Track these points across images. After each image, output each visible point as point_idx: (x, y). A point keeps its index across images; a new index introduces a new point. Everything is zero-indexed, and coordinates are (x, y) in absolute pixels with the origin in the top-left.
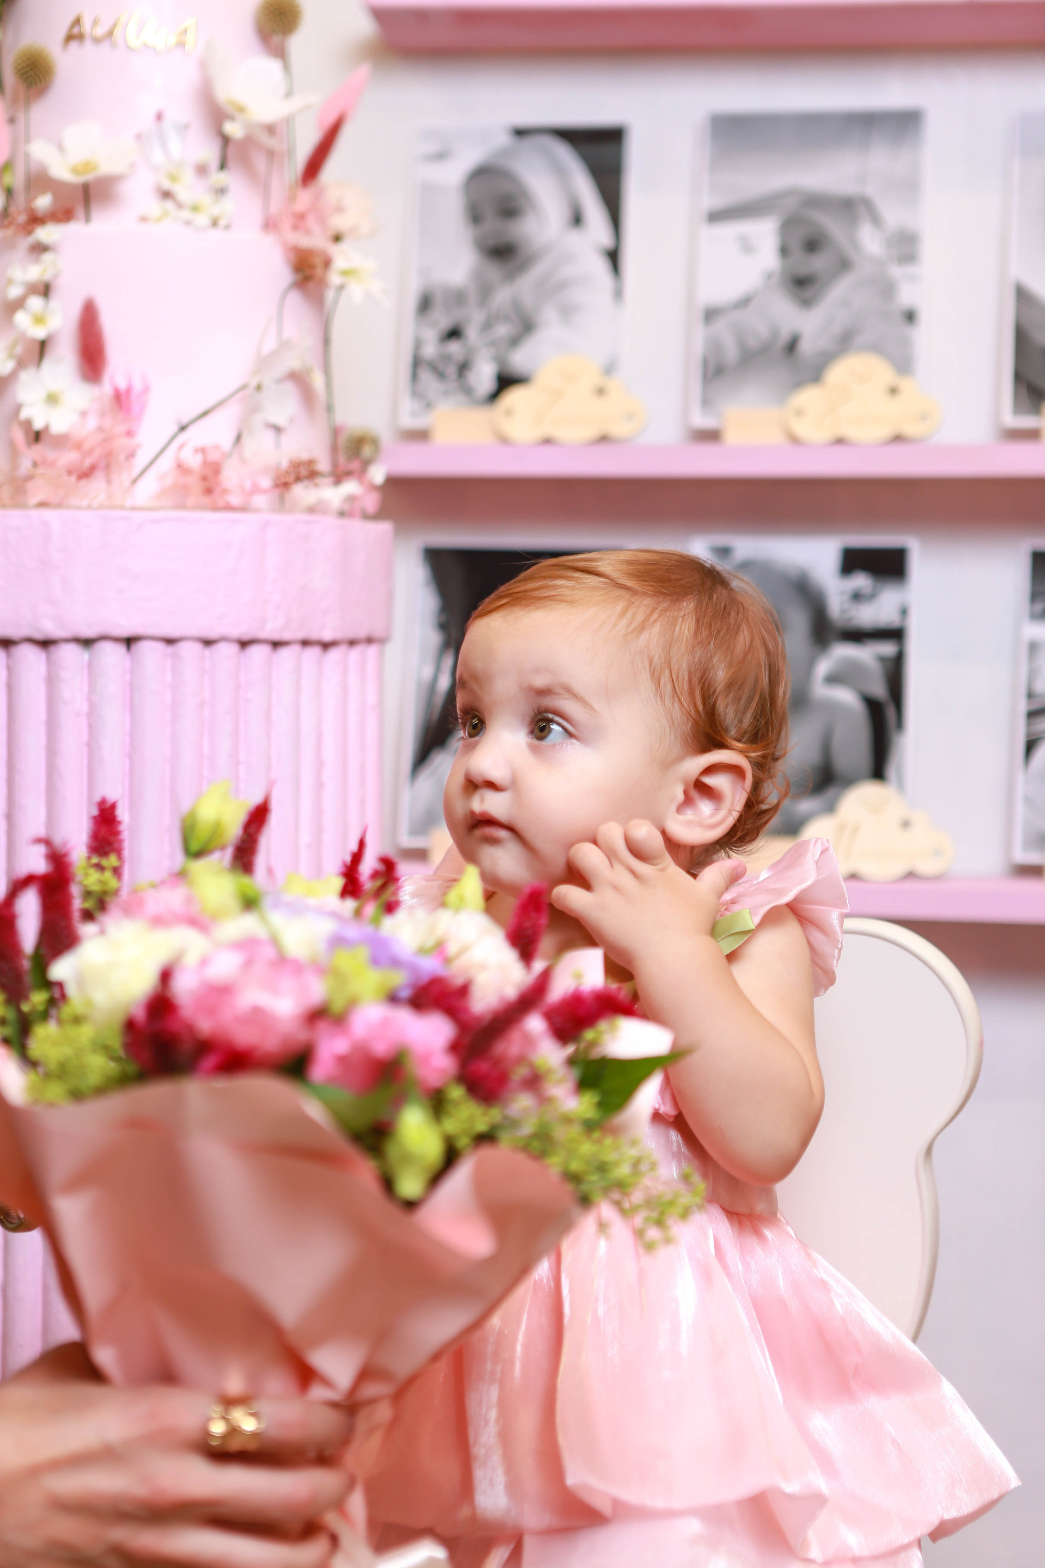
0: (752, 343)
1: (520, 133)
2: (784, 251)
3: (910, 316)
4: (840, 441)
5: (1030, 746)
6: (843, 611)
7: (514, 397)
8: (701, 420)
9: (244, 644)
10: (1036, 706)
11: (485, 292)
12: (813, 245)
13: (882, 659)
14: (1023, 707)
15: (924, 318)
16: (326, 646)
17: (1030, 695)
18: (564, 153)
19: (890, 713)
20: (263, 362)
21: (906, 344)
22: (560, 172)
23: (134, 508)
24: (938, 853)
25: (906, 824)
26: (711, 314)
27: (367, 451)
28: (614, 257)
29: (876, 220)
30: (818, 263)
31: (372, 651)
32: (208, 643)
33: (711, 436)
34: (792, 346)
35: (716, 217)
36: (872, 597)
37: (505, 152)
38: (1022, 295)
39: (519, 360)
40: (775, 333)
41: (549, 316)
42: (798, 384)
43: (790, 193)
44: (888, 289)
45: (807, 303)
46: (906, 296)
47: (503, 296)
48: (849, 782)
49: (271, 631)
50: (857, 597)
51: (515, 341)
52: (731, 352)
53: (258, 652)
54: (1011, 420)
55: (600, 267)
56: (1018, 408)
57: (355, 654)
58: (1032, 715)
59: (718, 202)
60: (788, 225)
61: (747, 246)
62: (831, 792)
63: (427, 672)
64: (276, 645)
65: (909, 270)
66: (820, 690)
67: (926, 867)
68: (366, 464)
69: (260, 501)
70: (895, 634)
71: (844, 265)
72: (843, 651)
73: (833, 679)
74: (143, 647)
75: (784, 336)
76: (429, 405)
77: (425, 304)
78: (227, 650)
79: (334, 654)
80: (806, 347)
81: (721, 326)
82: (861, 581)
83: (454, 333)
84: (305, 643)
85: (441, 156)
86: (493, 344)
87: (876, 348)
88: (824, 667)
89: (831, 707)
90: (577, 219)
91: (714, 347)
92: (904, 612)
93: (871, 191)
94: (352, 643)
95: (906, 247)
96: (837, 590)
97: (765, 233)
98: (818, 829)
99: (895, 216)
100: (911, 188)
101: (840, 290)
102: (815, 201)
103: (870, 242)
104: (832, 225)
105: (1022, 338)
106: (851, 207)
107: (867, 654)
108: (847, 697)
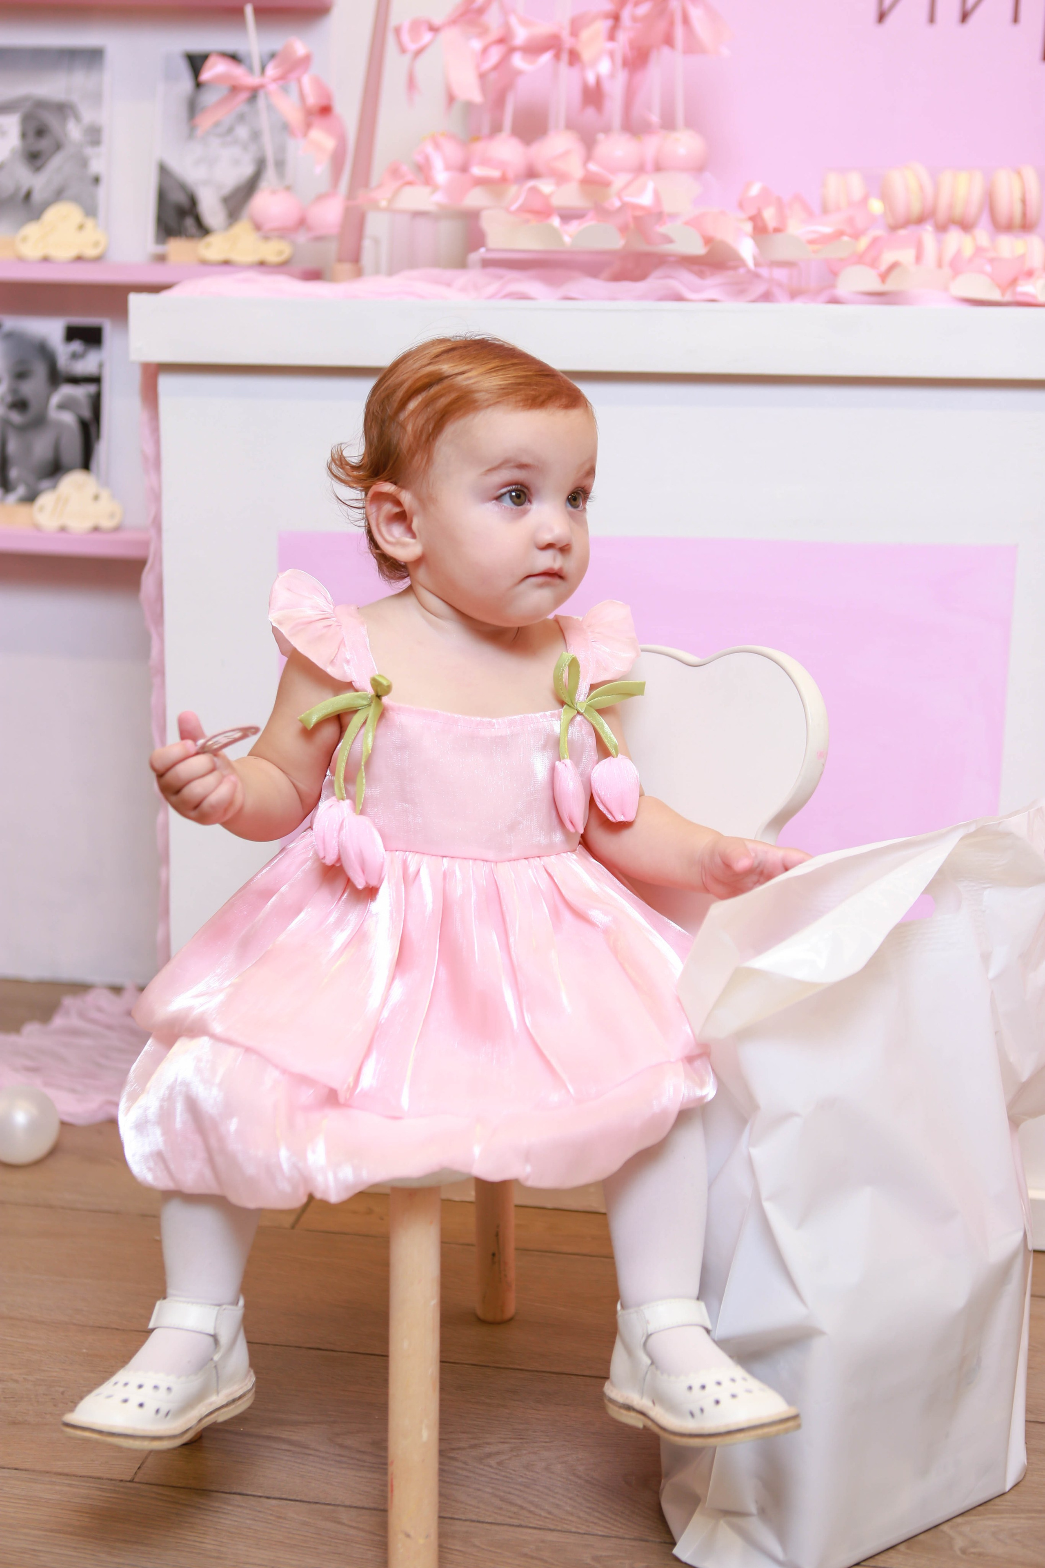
0: (5, 195)
2: (24, 135)
3: (97, 180)
4: (46, 259)
12: (41, 132)
13: (88, 394)
19: (93, 428)
21: (93, 197)
24: (112, 515)
25: (96, 498)
29: (78, 118)
30: (44, 144)
34: (28, 196)
36: (83, 356)
38: (164, 171)
40: (17, 189)
43: (28, 98)
44: (84, 162)
45: (38, 169)
50: (75, 356)
60: (26, 119)
62: (57, 475)
65: (96, 150)
66: (54, 414)
67: (105, 525)
70: (96, 380)
71: (58, 146)
72: (67, 391)
73: (61, 407)
75: (23, 191)
80: (37, 197)
82: (76, 346)
87: (77, 200)
88: (55, 399)
89: (60, 425)
92: (101, 366)
93: (75, 98)
95: (94, 135)
96: (63, 351)
97: (12, 124)
98: (46, 500)
99: (88, 115)
100: (97, 98)
101: (56, 162)
102: (41, 104)
103: (74, 132)
104: (51, 120)
105: (162, 197)
106: (63, 109)
107: (80, 392)
108: (68, 418)
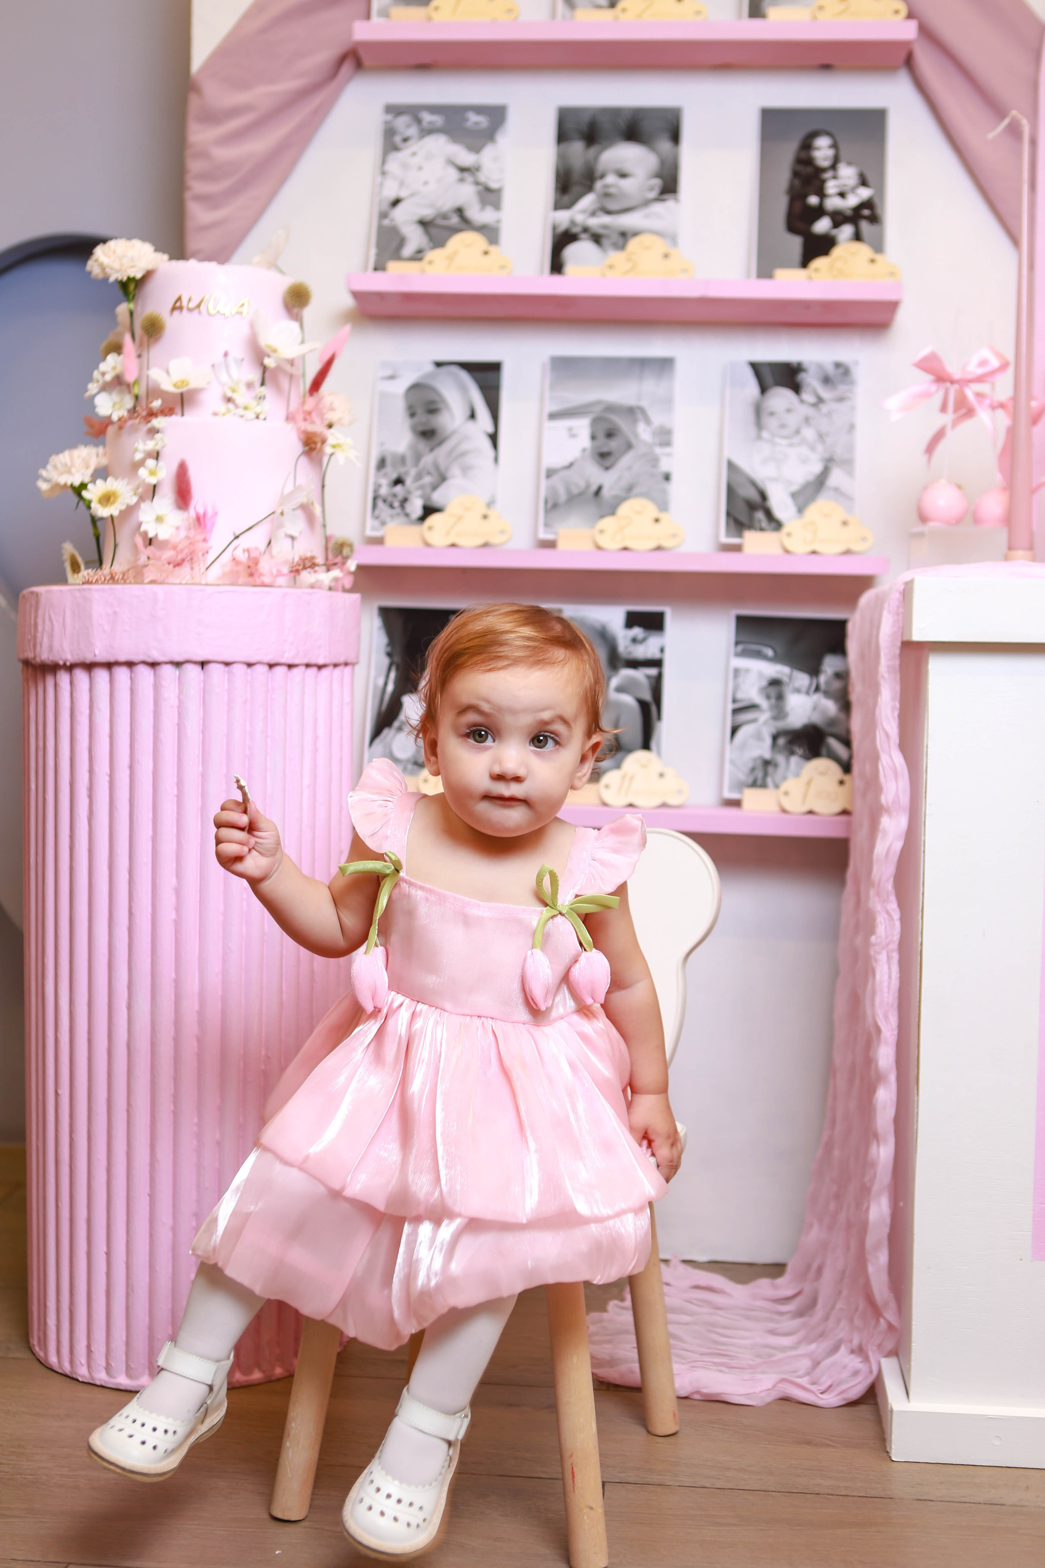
0: (575, 491)
1: (439, 364)
2: (593, 437)
3: (667, 477)
4: (625, 549)
5: (734, 730)
6: (626, 647)
7: (433, 519)
8: (543, 535)
9: (271, 666)
10: (738, 705)
11: (418, 458)
13: (649, 677)
14: (730, 707)
15: (674, 478)
16: (320, 667)
17: (734, 701)
18: (465, 376)
19: (654, 709)
20: (284, 498)
21: (664, 492)
22: (463, 389)
23: (207, 585)
24: (680, 792)
25: (662, 775)
26: (550, 473)
27: (346, 551)
28: (494, 438)
29: (648, 421)
30: (613, 445)
31: (348, 670)
32: (250, 665)
33: (550, 545)
34: (598, 492)
35: (553, 416)
36: (644, 640)
37: (429, 375)
38: (731, 466)
39: (437, 498)
40: (588, 486)
41: (455, 471)
42: (602, 516)
43: (598, 403)
44: (654, 461)
45: (607, 468)
46: (665, 465)
47: (428, 460)
48: (629, 751)
49: (287, 658)
50: (634, 640)
51: (435, 487)
52: (563, 496)
53: (280, 671)
54: (725, 539)
55: (487, 443)
56: (728, 534)
57: (337, 672)
58: (736, 711)
59: (555, 408)
60: (596, 422)
61: (573, 435)
62: (619, 755)
63: (381, 682)
64: (290, 666)
65: (667, 450)
66: (613, 695)
67: (672, 801)
68: (346, 558)
69: (281, 581)
70: (657, 663)
71: (629, 446)
72: (626, 673)
73: (620, 689)
74: (211, 667)
75: (594, 488)
76: (383, 523)
77: (382, 463)
78: (262, 669)
79: (325, 672)
80: (606, 493)
81: (555, 479)
82: (637, 631)
83: (398, 481)
84: (308, 666)
85: (392, 377)
86: (422, 487)
87: (646, 495)
88: (615, 682)
89: (619, 705)
90: (473, 416)
91: (553, 492)
92: (662, 650)
93: (644, 404)
94: (336, 665)
95: (665, 437)
96: (623, 637)
97: (582, 426)
98: (611, 778)
99: (657, 419)
100: (668, 402)
101: (626, 461)
102: (611, 408)
103: (644, 432)
104: (621, 422)
105: (731, 492)
106: (632, 412)
107: (641, 675)
108: (628, 700)
